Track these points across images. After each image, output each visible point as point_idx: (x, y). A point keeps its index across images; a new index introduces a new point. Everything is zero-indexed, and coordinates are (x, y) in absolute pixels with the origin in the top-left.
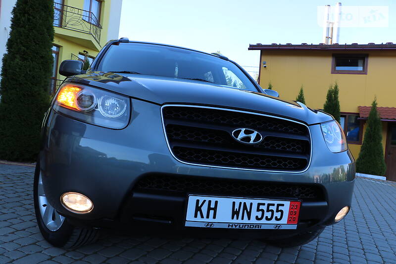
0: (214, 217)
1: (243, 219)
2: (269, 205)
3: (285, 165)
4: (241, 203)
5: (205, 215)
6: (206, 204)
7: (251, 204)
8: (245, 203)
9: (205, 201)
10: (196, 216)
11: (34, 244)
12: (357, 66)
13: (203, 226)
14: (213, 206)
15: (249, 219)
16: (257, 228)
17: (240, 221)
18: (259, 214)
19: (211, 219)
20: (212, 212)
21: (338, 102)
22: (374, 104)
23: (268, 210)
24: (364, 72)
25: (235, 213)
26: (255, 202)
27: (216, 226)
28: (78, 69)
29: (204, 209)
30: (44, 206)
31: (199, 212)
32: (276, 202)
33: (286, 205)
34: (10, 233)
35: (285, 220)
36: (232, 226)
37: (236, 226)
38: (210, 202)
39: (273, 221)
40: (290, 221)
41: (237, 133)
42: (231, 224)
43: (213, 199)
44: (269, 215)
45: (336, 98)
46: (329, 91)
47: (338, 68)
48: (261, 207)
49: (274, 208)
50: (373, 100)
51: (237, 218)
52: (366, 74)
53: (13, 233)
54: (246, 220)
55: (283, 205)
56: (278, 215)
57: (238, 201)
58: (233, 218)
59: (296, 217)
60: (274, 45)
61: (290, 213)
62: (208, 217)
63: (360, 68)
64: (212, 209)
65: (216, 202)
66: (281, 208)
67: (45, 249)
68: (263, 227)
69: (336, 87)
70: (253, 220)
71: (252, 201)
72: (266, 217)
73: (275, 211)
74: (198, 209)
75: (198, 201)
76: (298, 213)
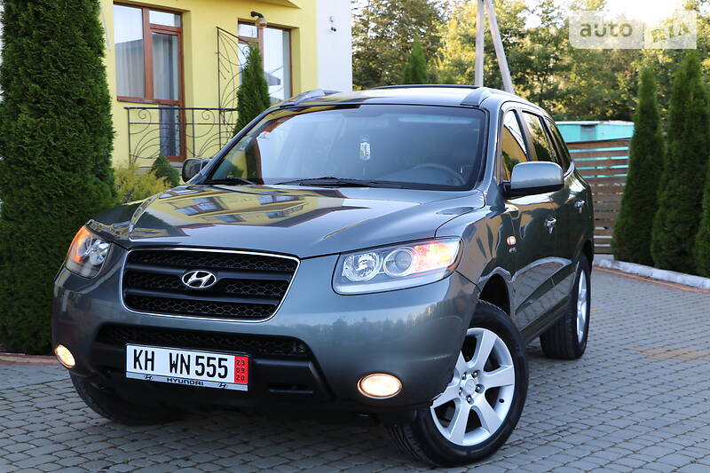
1: (181, 373)
2: (209, 359)
4: (177, 355)
7: (189, 356)
8: (182, 355)
15: (189, 373)
16: (198, 385)
18: (199, 369)
19: (149, 371)
23: (209, 365)
25: (173, 366)
26: (194, 354)
27: (155, 379)
32: (218, 356)
33: (231, 361)
35: (231, 378)
36: (172, 381)
37: (175, 381)
38: (146, 352)
39: (217, 378)
40: (237, 379)
42: (170, 378)
44: (210, 370)
48: (200, 361)
49: (216, 363)
51: (176, 372)
54: (185, 375)
55: (226, 360)
56: (222, 371)
57: (174, 352)
58: (171, 371)
59: (246, 375)
61: (237, 370)
66: (223, 363)
68: (205, 385)
70: (193, 376)
71: (189, 353)
72: (208, 373)
73: (217, 366)
74: (137, 359)
75: (135, 351)
76: (246, 371)
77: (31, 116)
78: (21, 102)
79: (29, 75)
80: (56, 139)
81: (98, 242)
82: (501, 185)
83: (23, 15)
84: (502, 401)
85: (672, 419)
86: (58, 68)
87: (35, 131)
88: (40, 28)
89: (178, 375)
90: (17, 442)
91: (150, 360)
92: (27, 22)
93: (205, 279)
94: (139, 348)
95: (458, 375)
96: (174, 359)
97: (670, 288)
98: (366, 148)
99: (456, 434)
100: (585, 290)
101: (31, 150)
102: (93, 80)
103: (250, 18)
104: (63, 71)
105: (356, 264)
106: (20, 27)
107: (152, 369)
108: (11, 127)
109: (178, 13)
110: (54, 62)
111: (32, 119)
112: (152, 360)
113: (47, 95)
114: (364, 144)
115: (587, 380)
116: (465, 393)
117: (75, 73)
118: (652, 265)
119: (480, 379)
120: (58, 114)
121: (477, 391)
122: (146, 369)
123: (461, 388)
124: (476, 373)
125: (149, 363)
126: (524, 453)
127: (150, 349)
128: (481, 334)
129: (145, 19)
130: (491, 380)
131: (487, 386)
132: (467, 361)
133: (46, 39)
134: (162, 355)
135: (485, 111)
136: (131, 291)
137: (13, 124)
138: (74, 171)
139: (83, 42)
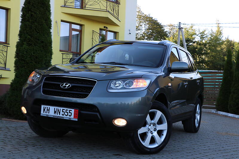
1: (57, 114)
2: (66, 110)
7: (60, 109)
8: (58, 109)
10: (44, 112)
13: (46, 116)
15: (60, 115)
16: (62, 118)
18: (63, 113)
23: (66, 112)
25: (55, 112)
26: (62, 109)
27: (49, 116)
32: (69, 109)
33: (73, 111)
35: (72, 116)
39: (68, 116)
40: (74, 117)
42: (54, 116)
44: (66, 114)
48: (64, 111)
49: (68, 111)
54: (58, 115)
55: (71, 111)
56: (70, 114)
58: (54, 114)
59: (77, 116)
61: (75, 114)
66: (70, 112)
68: (65, 118)
72: (66, 115)
73: (68, 113)
74: (44, 110)
75: (44, 107)
76: (77, 114)
77: (27, 46)
78: (24, 41)
79: (27, 33)
80: (34, 53)
81: (37, 75)
82: (168, 68)
83: (28, 15)
84: (163, 135)
85: (222, 149)
86: (36, 31)
87: (28, 50)
88: (32, 19)
89: (57, 115)
90: (8, 139)
91: (48, 110)
92: (28, 17)
93: (67, 85)
94: (45, 106)
95: (148, 124)
96: (56, 110)
97: (233, 119)
98: (127, 56)
99: (146, 143)
100: (199, 111)
101: (26, 56)
102: (47, 36)
103: (104, 28)
104: (38, 32)
105: (116, 84)
106: (26, 18)
107: (49, 113)
108: (20, 49)
109: (81, 25)
110: (35, 29)
111: (27, 47)
112: (49, 110)
113: (32, 39)
114: (127, 55)
115: (197, 138)
116: (150, 131)
117: (41, 33)
118: (228, 112)
119: (155, 127)
120: (35, 45)
121: (154, 130)
122: (47, 113)
123: (149, 129)
124: (154, 124)
125: (48, 111)
126: (170, 153)
127: (48, 107)
128: (157, 112)
129: (70, 26)
130: (159, 127)
131: (158, 129)
132: (151, 120)
133: (34, 22)
134: (52, 109)
135: (166, 46)
136: (45, 89)
137: (21, 48)
138: (39, 63)
139: (45, 24)
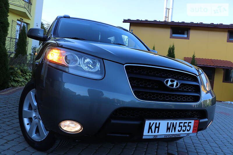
0: (158, 132)
1: (172, 132)
2: (185, 123)
3: (189, 99)
4: (171, 123)
5: (153, 131)
6: (154, 124)
7: (176, 123)
8: (173, 123)
9: (154, 123)
10: (149, 132)
11: (24, 150)
12: (184, 34)
13: (152, 137)
14: (157, 126)
15: (175, 132)
16: (178, 136)
17: (170, 133)
19: (156, 134)
20: (157, 129)
21: (174, 55)
22: (194, 56)
23: (184, 126)
24: (188, 38)
25: (168, 129)
26: (178, 122)
27: (158, 137)
28: (40, 34)
29: (153, 128)
30: (28, 124)
31: (150, 130)
32: (188, 121)
33: (193, 122)
34: (4, 143)
35: (191, 131)
36: (166, 136)
37: (168, 136)
38: (156, 123)
39: (186, 132)
40: (193, 131)
41: (167, 82)
42: (166, 135)
43: (158, 122)
44: (184, 128)
45: (173, 52)
46: (170, 48)
47: (174, 35)
48: (181, 125)
49: (187, 124)
50: (193, 54)
51: (169, 132)
52: (189, 39)
53: (6, 143)
56: (188, 128)
57: (170, 122)
58: (167, 132)
59: (197, 128)
60: (138, 20)
62: (155, 132)
63: (186, 36)
64: (157, 127)
65: (159, 123)
66: (190, 124)
67: (33, 153)
69: (173, 46)
70: (177, 132)
71: (176, 121)
73: (187, 126)
75: (150, 123)
76: (197, 126)
103: (20, 20)
134: (164, 124)
